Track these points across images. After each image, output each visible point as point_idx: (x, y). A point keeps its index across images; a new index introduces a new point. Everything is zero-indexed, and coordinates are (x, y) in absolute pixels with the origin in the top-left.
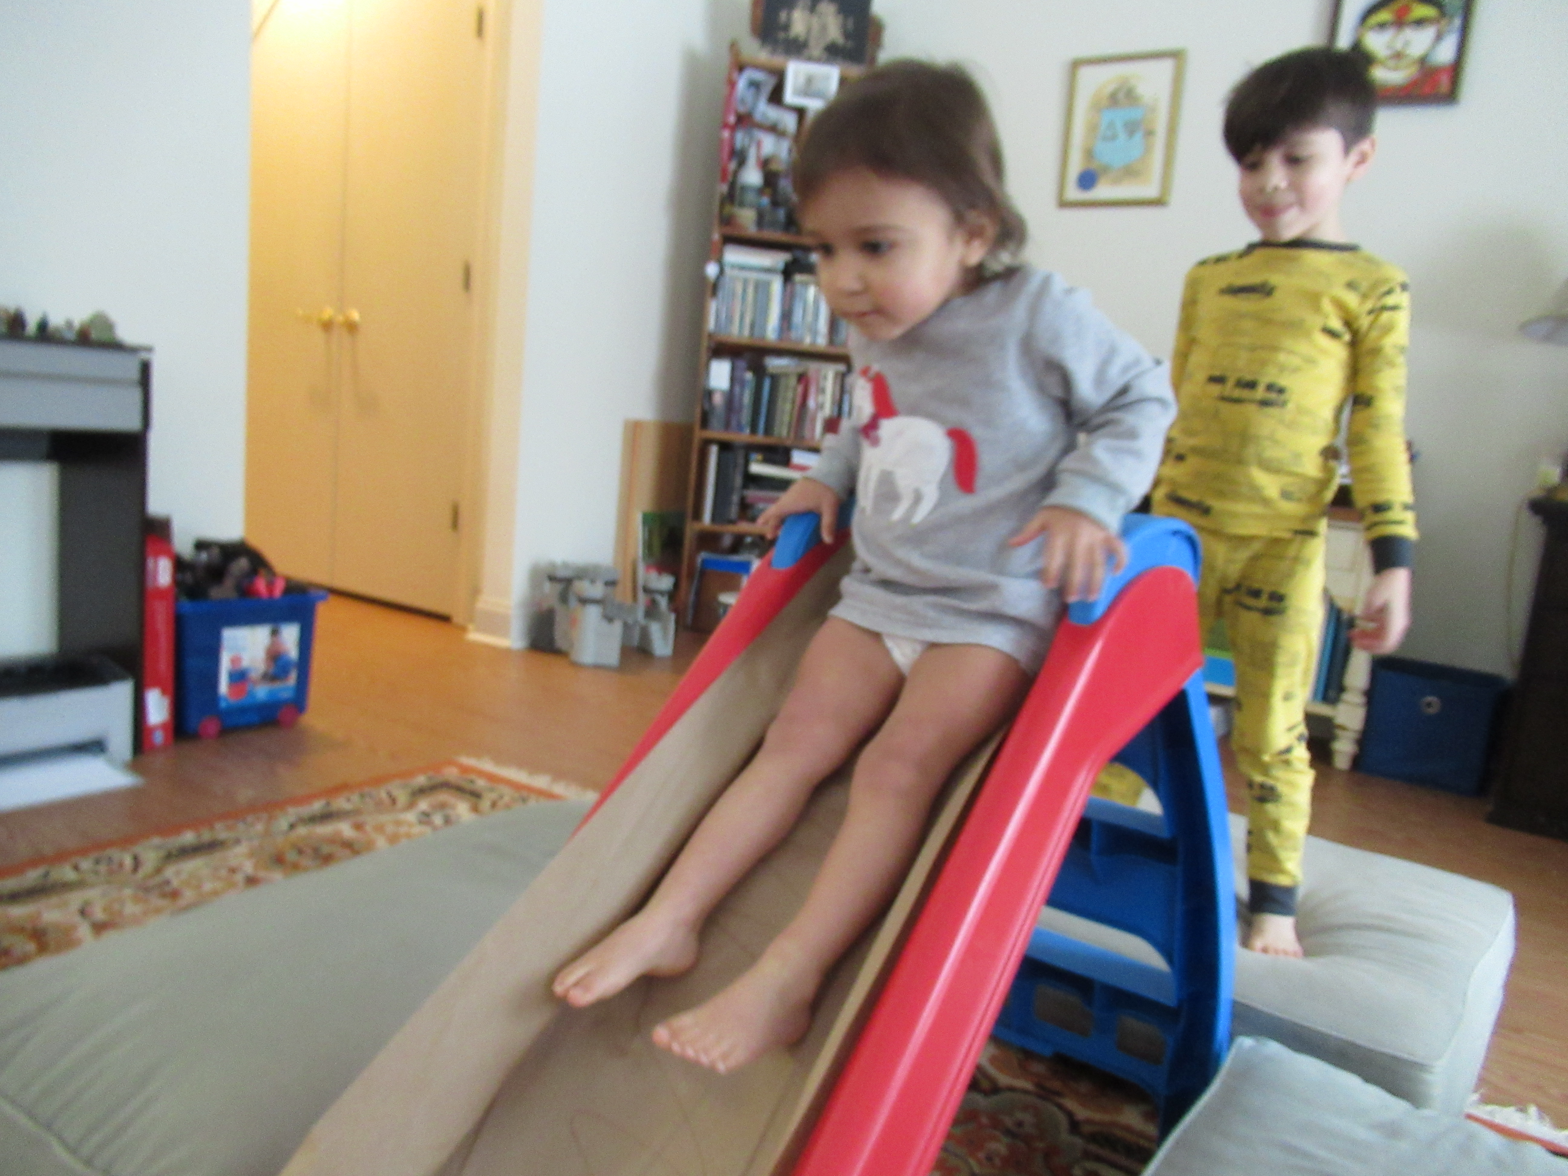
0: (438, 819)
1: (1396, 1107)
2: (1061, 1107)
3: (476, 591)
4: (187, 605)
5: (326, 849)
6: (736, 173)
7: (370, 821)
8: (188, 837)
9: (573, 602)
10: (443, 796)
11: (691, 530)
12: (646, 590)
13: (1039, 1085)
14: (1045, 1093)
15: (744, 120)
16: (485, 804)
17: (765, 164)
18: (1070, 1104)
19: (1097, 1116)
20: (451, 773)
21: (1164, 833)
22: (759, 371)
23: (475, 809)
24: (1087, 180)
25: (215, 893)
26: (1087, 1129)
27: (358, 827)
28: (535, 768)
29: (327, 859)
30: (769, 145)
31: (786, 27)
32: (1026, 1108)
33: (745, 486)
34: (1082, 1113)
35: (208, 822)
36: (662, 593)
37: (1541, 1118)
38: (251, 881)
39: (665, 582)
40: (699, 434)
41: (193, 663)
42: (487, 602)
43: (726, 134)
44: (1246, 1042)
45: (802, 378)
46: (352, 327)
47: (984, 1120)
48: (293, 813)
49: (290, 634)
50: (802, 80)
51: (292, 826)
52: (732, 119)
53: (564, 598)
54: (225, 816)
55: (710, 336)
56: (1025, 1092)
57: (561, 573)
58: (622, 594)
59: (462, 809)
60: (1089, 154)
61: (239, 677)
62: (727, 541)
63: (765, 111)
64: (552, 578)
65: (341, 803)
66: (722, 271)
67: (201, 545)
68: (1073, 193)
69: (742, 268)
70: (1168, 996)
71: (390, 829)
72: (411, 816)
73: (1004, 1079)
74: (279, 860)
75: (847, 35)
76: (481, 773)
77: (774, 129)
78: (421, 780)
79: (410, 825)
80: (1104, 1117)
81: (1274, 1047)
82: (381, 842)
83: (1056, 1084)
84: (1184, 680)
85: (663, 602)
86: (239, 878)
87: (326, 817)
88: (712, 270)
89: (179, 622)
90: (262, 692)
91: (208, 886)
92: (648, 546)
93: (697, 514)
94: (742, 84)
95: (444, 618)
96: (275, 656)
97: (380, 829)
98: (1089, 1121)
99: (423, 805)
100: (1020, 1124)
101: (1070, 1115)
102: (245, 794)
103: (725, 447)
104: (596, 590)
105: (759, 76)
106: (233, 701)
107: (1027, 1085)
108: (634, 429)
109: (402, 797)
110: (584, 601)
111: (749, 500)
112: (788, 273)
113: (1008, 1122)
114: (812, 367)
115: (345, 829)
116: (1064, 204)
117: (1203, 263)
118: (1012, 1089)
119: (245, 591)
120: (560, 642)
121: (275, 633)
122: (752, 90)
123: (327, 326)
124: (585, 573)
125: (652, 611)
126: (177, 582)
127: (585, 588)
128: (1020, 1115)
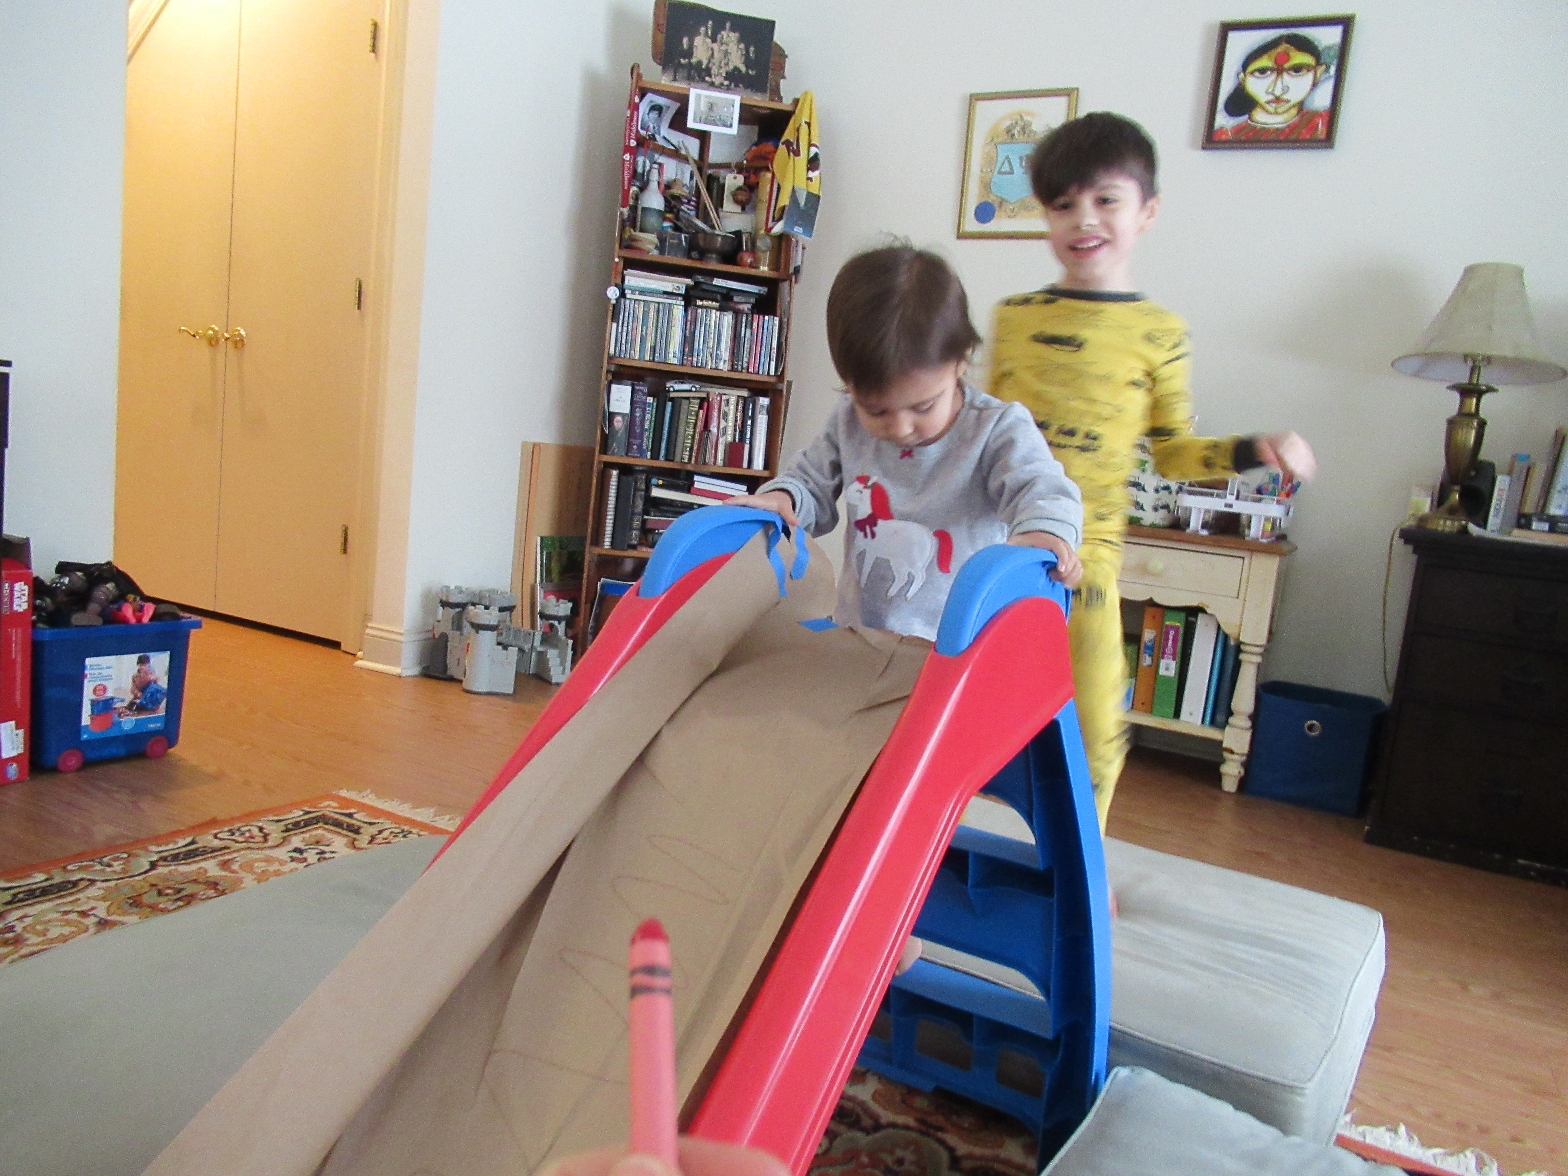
0: (311, 856)
1: (1267, 1133)
2: (942, 1142)
3: (367, 617)
4: (46, 633)
5: (189, 889)
6: (637, 198)
7: (242, 857)
8: (39, 878)
9: (467, 628)
10: (319, 832)
11: (591, 554)
12: (543, 616)
13: (921, 1121)
14: (926, 1128)
15: (645, 143)
16: (363, 840)
17: (666, 187)
18: (951, 1139)
19: (978, 1151)
20: (329, 807)
21: (1038, 864)
22: (661, 395)
23: (353, 845)
24: (984, 212)
25: (64, 939)
26: (967, 1164)
27: (225, 865)
28: (418, 802)
29: (190, 899)
30: (671, 169)
31: (689, 54)
32: (907, 1144)
33: (646, 512)
34: (963, 1148)
35: (62, 863)
36: (559, 619)
37: (1410, 1138)
38: (103, 924)
39: (564, 608)
40: (599, 458)
41: (52, 693)
42: (377, 627)
43: (627, 157)
44: (1122, 1073)
45: (704, 402)
46: (239, 343)
47: (865, 1159)
48: (154, 851)
49: (160, 662)
50: (703, 107)
51: (153, 865)
52: (633, 143)
53: (457, 625)
54: (78, 857)
55: (610, 358)
56: (906, 1127)
57: (453, 599)
58: (520, 620)
59: (339, 843)
60: (986, 186)
61: (103, 707)
62: (628, 566)
63: (667, 135)
64: (444, 604)
65: (207, 840)
66: (623, 295)
67: (64, 568)
68: (971, 225)
69: (642, 292)
70: (1045, 1029)
71: (259, 866)
72: (282, 853)
73: (886, 1116)
74: (136, 902)
75: (748, 62)
76: (363, 807)
77: (676, 154)
78: (297, 814)
79: (282, 863)
80: (988, 1152)
81: (1149, 1077)
82: (249, 881)
83: (938, 1119)
84: (1056, 711)
85: (561, 628)
86: (91, 921)
87: (190, 855)
88: (613, 293)
89: (37, 649)
90: (128, 723)
91: (54, 933)
92: (547, 572)
93: (597, 540)
94: (644, 107)
95: (335, 645)
96: (143, 685)
97: (248, 867)
98: (970, 1156)
99: (297, 841)
100: (900, 1162)
101: (951, 1150)
102: (104, 831)
103: (626, 470)
104: (492, 617)
105: (661, 101)
106: (98, 733)
107: (910, 1121)
108: (533, 451)
109: (275, 832)
110: (479, 627)
111: (649, 526)
112: (689, 299)
113: (889, 1159)
114: (715, 391)
115: (211, 868)
116: (961, 236)
117: (1008, 303)
118: (894, 1125)
119: (111, 617)
120: (453, 670)
121: (143, 661)
122: (654, 115)
123: (213, 342)
124: (478, 600)
125: (549, 638)
126: (34, 608)
127: (479, 614)
128: (899, 1153)
